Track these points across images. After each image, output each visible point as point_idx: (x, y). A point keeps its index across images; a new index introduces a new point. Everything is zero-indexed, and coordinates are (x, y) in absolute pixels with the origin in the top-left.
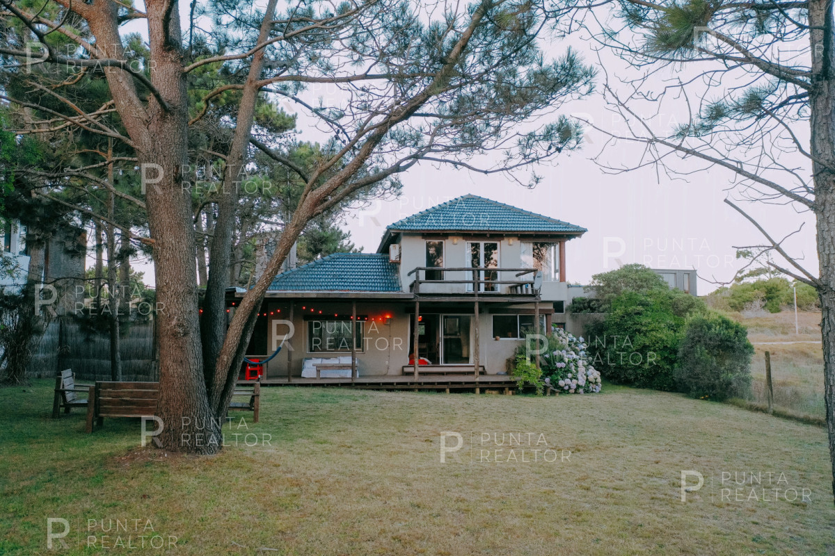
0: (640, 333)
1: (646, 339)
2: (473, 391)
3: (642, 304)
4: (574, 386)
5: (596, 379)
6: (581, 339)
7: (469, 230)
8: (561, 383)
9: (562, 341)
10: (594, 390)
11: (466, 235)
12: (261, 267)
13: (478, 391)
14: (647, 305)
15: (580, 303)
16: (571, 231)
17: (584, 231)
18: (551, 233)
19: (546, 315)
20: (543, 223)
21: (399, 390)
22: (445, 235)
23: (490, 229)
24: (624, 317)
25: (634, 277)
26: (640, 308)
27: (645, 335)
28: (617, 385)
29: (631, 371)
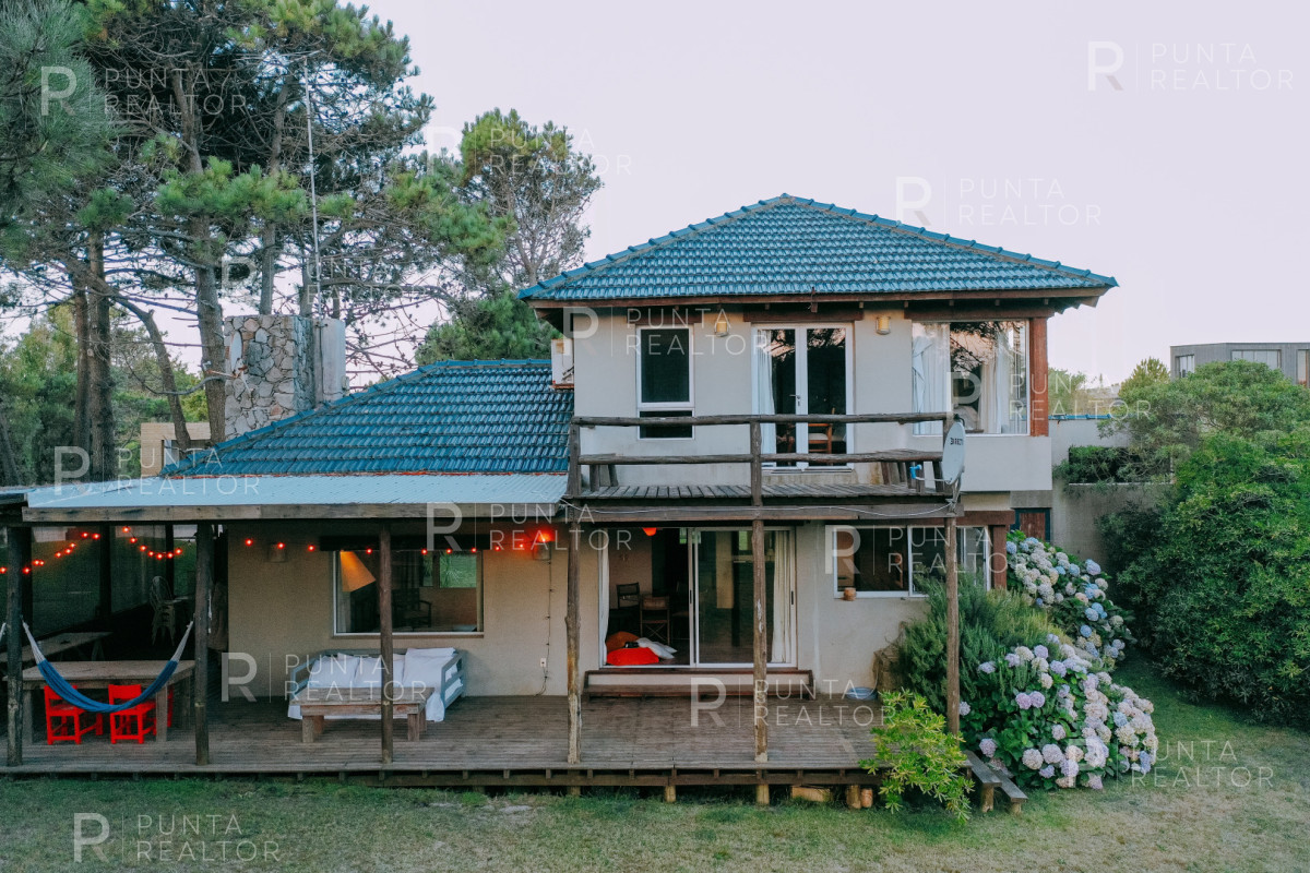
0: (1264, 563)
1: (1284, 586)
2: (746, 793)
3: (1266, 477)
4: (1072, 769)
5: (1142, 736)
6: (1093, 567)
7: (757, 296)
8: (1032, 758)
9: (1038, 583)
10: (1136, 767)
11: (752, 309)
12: (237, 406)
13: (763, 795)
14: (1282, 479)
15: (1089, 461)
16: (1066, 288)
17: (1108, 284)
18: (1004, 296)
19: (991, 528)
20: (981, 265)
21: (521, 790)
22: (693, 309)
23: (820, 288)
24: (1214, 512)
25: (1240, 399)
26: (1263, 490)
27: (1281, 571)
28: (1195, 703)
29: (1240, 676)
